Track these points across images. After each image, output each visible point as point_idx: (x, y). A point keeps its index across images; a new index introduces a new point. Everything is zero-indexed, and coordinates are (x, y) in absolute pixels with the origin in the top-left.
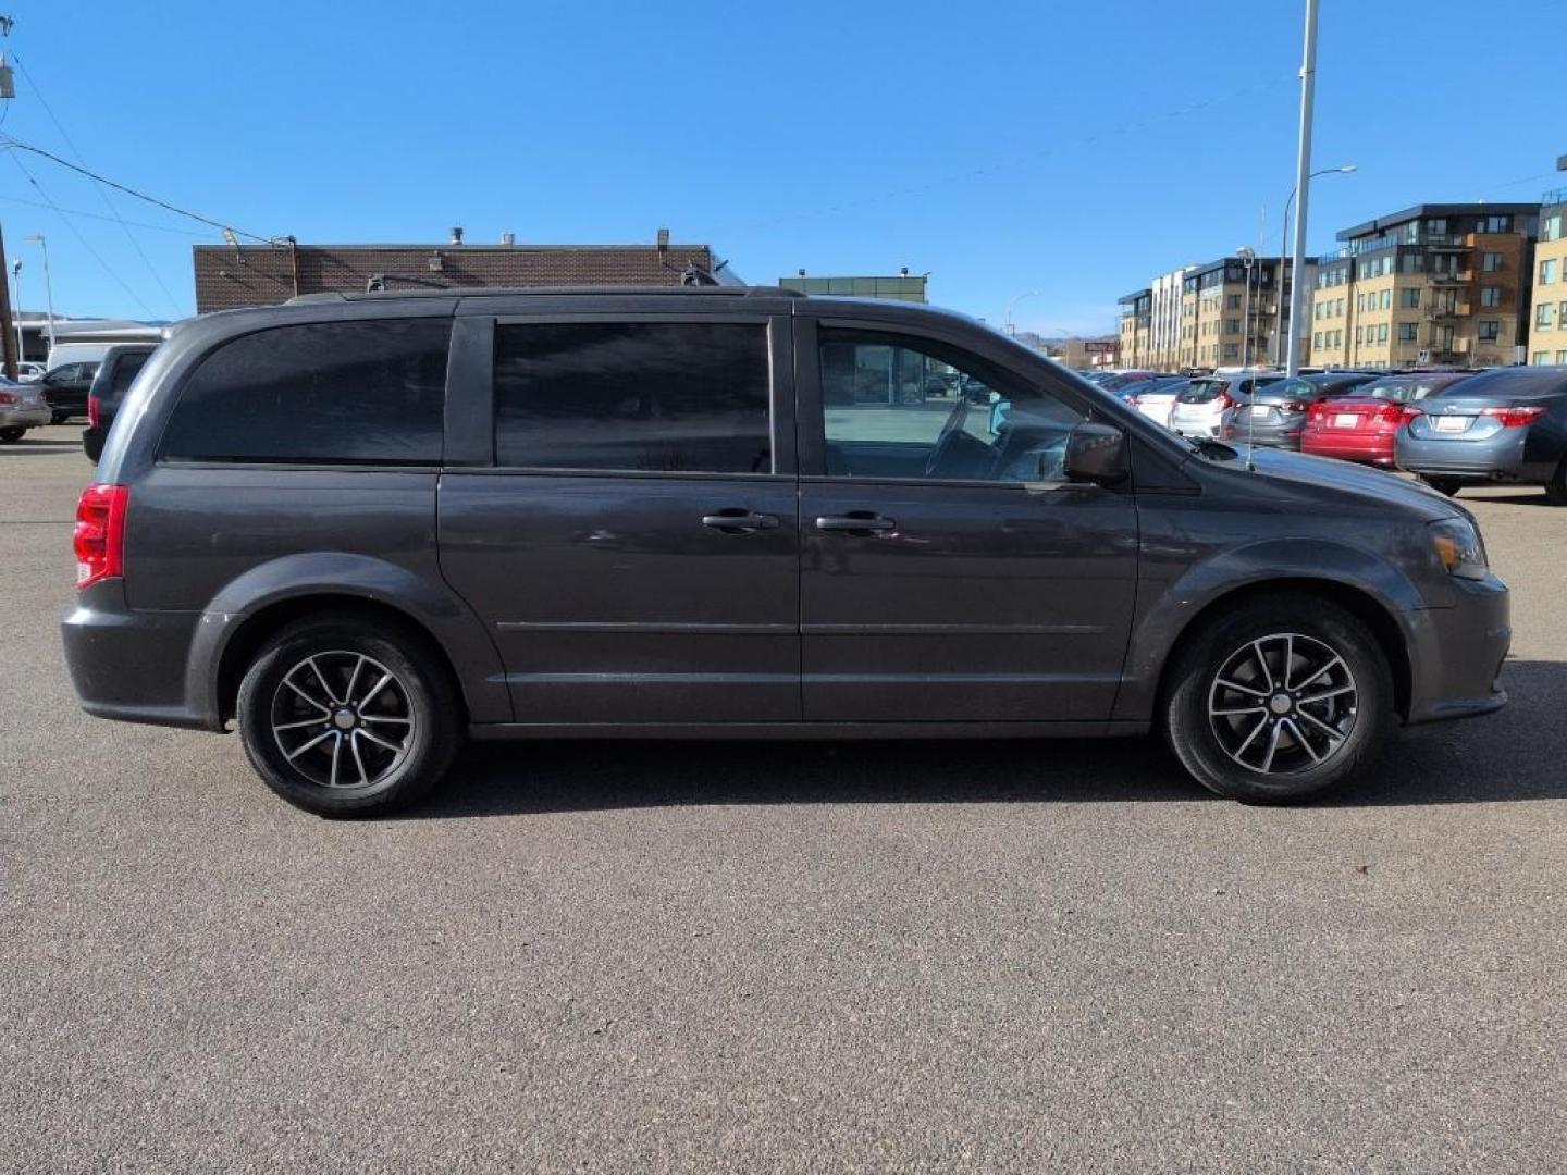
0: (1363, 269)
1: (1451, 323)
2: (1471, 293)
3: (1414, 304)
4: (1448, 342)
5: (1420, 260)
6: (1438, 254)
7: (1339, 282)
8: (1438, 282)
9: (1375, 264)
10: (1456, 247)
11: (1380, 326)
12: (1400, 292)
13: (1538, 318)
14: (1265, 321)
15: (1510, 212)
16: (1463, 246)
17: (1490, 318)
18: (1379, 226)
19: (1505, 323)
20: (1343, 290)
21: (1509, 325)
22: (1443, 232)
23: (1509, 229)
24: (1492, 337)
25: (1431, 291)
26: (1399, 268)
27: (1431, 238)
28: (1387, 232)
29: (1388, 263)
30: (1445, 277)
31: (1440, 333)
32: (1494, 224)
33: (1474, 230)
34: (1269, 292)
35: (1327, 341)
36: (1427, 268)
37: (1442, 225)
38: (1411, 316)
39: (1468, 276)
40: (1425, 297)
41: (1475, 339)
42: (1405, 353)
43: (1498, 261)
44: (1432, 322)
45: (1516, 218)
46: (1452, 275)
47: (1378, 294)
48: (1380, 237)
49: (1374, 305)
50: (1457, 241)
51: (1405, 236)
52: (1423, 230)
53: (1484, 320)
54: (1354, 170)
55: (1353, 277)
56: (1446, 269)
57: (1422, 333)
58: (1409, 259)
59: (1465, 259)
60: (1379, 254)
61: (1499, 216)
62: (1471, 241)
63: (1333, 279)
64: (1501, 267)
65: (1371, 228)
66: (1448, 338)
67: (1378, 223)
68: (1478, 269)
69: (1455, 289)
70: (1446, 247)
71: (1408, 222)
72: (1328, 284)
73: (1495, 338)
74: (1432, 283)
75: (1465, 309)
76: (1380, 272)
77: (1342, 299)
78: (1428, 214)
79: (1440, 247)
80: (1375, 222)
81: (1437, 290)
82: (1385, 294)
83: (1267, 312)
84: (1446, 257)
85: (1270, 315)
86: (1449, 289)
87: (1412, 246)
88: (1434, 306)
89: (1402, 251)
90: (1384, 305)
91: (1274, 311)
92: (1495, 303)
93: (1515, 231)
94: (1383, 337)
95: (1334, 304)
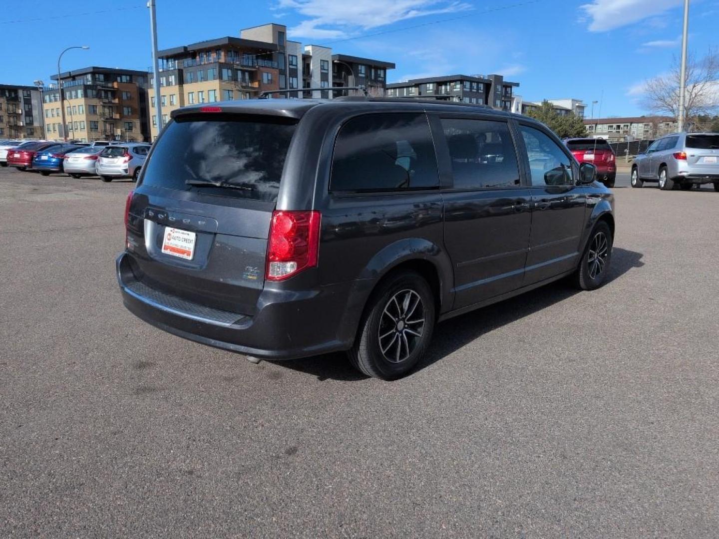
0: (68, 94)
1: (113, 122)
2: (119, 108)
3: (95, 112)
4: (112, 130)
5: (94, 92)
6: (103, 90)
7: (56, 100)
8: (104, 103)
9: (73, 93)
10: (110, 88)
11: (80, 122)
12: (88, 106)
13: (153, 121)
14: (16, 117)
15: (130, 74)
16: (113, 87)
17: (129, 120)
18: (72, 74)
19: (135, 123)
20: (58, 104)
21: (137, 124)
22: (103, 80)
23: (131, 81)
24: (130, 129)
25: (101, 107)
26: (86, 95)
27: (98, 83)
28: (76, 78)
29: (80, 92)
30: (107, 101)
31: (108, 126)
32: (124, 79)
33: (116, 80)
34: (17, 103)
35: (54, 128)
36: (98, 96)
37: (102, 77)
38: (94, 118)
39: (116, 101)
40: (99, 110)
41: (124, 130)
42: (94, 135)
43: (129, 95)
44: (104, 122)
45: (133, 76)
46: (110, 100)
47: (77, 107)
48: (73, 80)
49: (76, 112)
50: (110, 85)
51: (85, 81)
52: (94, 79)
53: (126, 121)
54: (88, 48)
55: (63, 98)
56: (107, 97)
57: (101, 126)
58: (89, 92)
59: (114, 93)
60: (75, 88)
61: (126, 75)
62: (115, 85)
63: (52, 98)
64: (130, 99)
65: (68, 75)
66: (112, 129)
67: (71, 73)
68: (120, 99)
69: (112, 107)
70: (105, 87)
71: (86, 74)
72: (50, 101)
73: (132, 129)
74: (101, 103)
75: (118, 116)
76: (77, 97)
77: (58, 109)
78: (95, 72)
79: (103, 87)
80: (70, 72)
81: (104, 107)
82: (81, 107)
83: (17, 112)
84: (106, 92)
85: (19, 114)
86: (110, 107)
87: (89, 85)
88: (104, 114)
89: (86, 88)
90: (81, 112)
91: (20, 112)
92: (130, 114)
93: (134, 82)
94: (83, 127)
95: (55, 110)
